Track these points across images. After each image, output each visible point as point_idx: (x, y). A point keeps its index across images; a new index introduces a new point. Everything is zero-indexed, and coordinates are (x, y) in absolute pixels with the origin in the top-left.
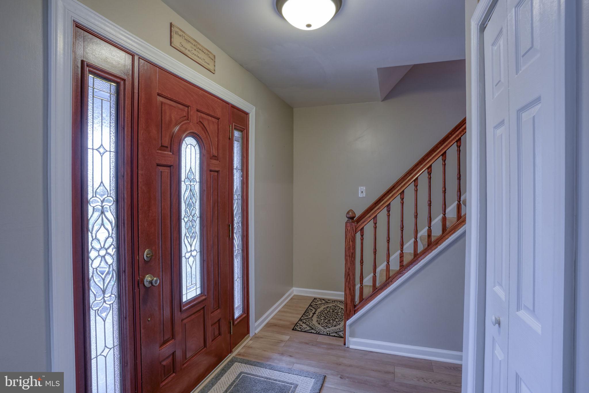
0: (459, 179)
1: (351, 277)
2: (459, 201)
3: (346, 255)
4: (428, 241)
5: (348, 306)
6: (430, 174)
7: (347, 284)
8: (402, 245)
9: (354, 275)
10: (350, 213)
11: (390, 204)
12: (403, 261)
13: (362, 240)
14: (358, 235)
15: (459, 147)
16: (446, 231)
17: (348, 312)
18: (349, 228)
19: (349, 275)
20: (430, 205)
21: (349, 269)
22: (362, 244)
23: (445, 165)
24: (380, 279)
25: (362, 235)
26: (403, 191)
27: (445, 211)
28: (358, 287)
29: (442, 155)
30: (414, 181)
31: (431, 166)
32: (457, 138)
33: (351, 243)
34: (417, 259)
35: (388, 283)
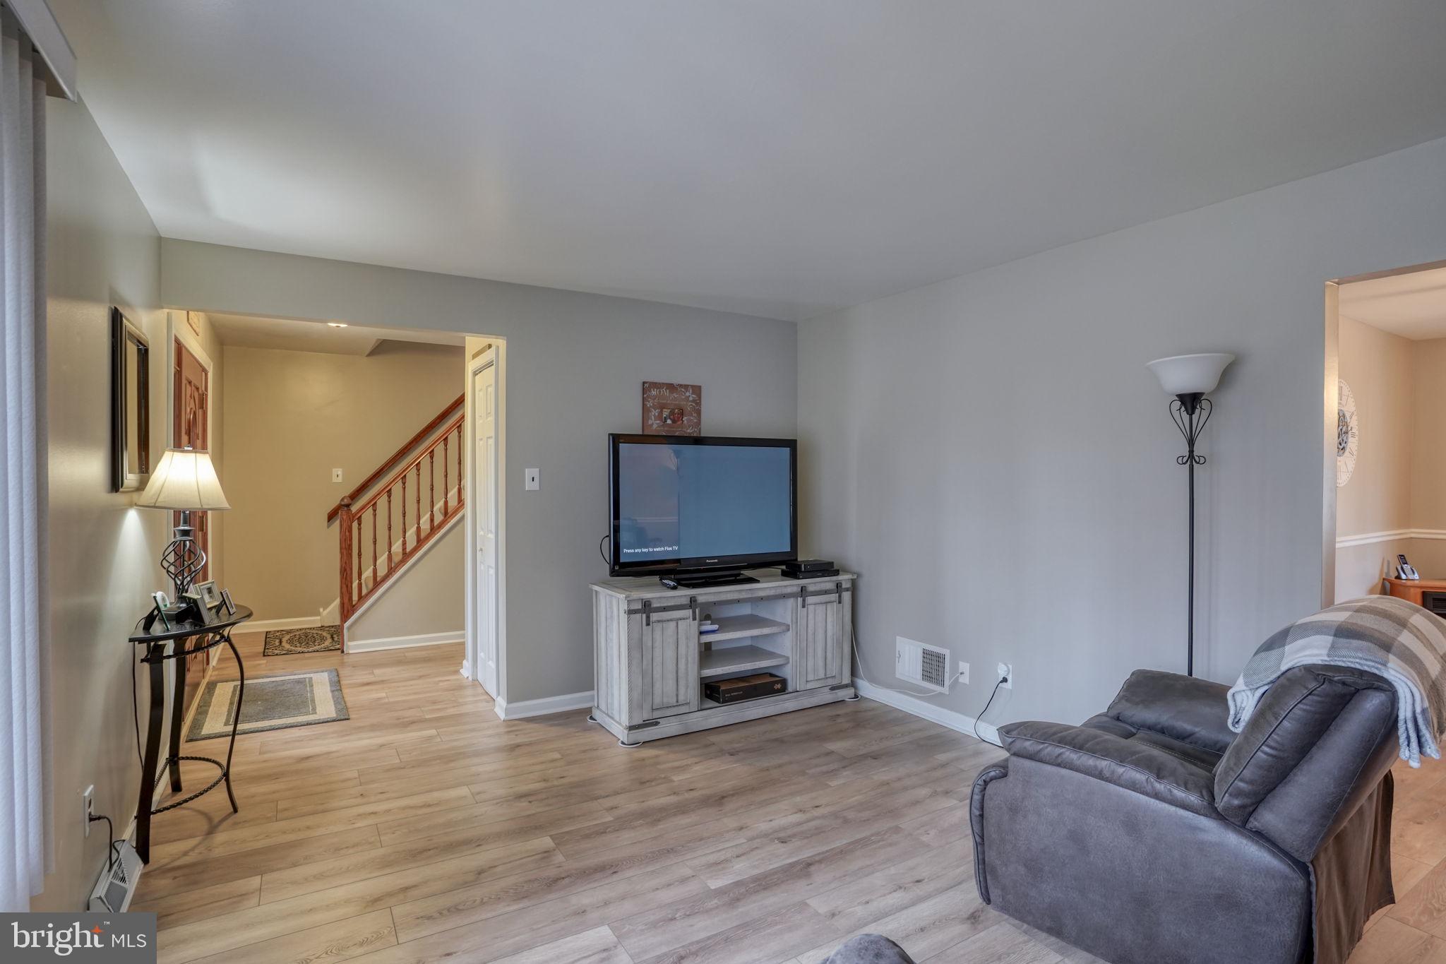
0: (460, 463)
1: (349, 573)
2: (460, 485)
3: (341, 548)
4: (431, 525)
5: (345, 606)
6: (432, 457)
7: (344, 580)
8: (405, 532)
9: (351, 569)
10: (346, 500)
11: (390, 489)
12: (406, 548)
13: (360, 529)
14: (355, 525)
15: (459, 433)
16: (447, 514)
17: (345, 612)
18: (345, 517)
19: (345, 570)
20: (432, 489)
21: (346, 563)
22: (360, 534)
23: (447, 449)
24: (382, 572)
25: (360, 524)
26: (405, 476)
27: (447, 495)
28: (355, 584)
29: (444, 440)
30: (417, 465)
31: (433, 451)
32: (458, 425)
33: (347, 533)
34: (421, 545)
35: (391, 574)
